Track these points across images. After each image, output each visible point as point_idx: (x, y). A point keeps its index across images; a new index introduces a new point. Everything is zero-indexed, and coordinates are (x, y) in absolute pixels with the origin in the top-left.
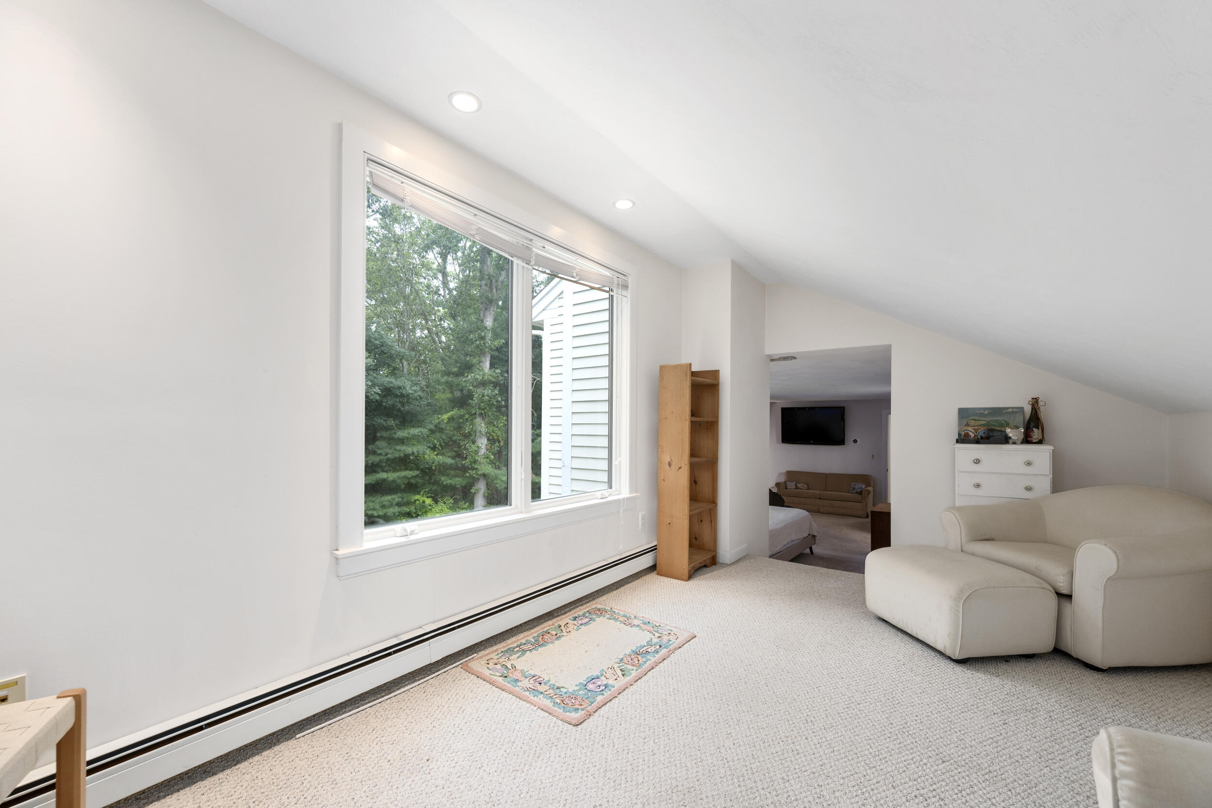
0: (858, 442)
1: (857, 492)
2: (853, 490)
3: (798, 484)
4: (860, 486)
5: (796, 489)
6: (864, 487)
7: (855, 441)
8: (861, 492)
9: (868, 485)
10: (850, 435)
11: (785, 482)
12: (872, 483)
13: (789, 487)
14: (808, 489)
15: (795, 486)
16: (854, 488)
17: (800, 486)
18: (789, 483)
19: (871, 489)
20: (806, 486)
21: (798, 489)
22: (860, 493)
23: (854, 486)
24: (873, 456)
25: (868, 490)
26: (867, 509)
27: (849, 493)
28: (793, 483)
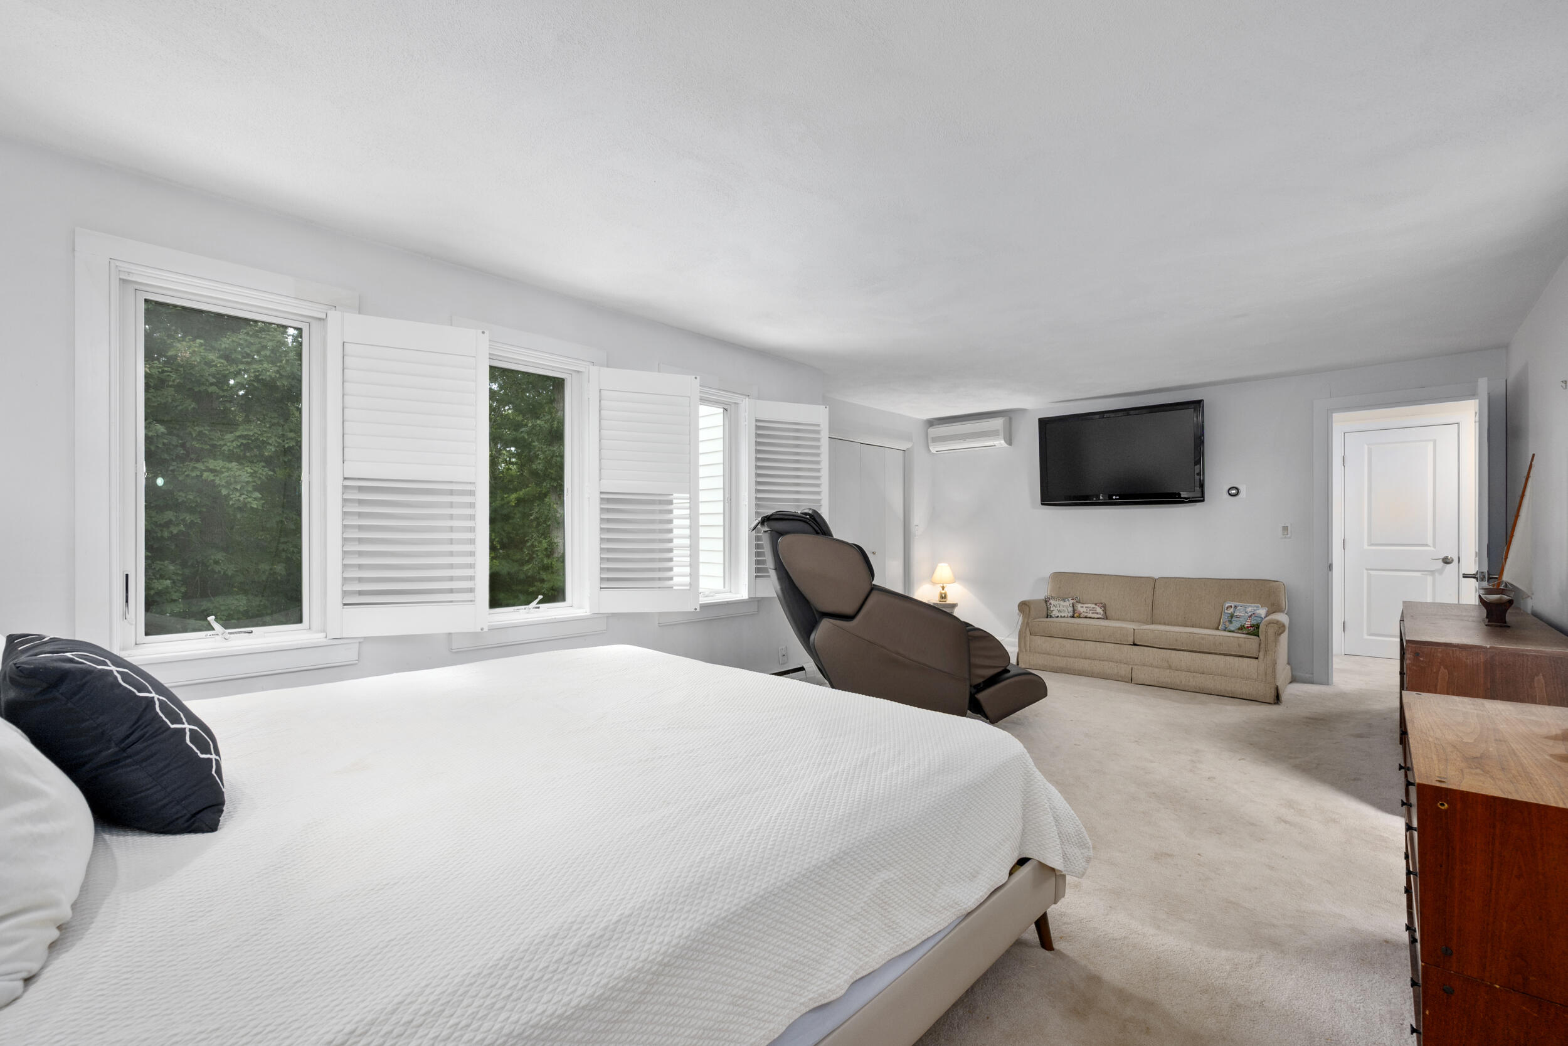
0: (1243, 494)
1: (1241, 628)
2: (1231, 622)
3: (1079, 606)
4: (1249, 609)
5: (1073, 617)
6: (1262, 612)
7: (1233, 492)
8: (1257, 627)
9: (1275, 608)
10: (1218, 476)
11: (1046, 601)
12: (1284, 603)
13: (1055, 613)
14: (1106, 618)
15: (1071, 609)
16: (1232, 616)
17: (1082, 610)
18: (1057, 602)
19: (1282, 618)
20: (1099, 610)
21: (1079, 617)
22: (1254, 630)
23: (1231, 610)
24: (1285, 528)
25: (1277, 622)
26: (1275, 678)
27: (1217, 629)
28: (1067, 603)
